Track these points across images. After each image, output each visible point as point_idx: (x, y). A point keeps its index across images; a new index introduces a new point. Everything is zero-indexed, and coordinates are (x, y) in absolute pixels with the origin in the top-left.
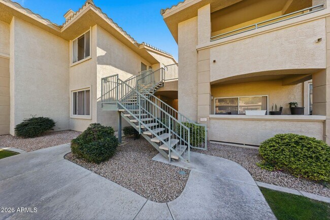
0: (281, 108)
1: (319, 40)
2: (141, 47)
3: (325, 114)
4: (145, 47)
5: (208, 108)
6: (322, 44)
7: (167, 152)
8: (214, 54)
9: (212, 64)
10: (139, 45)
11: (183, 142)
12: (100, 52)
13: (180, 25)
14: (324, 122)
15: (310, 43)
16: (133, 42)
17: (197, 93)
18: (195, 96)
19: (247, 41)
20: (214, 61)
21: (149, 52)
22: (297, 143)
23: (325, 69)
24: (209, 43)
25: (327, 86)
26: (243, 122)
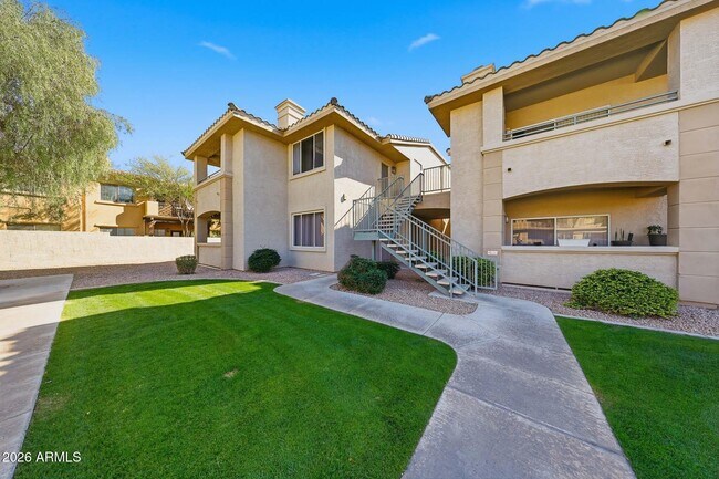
0: (631, 235)
1: (667, 143)
2: (385, 142)
3: (678, 245)
4: (392, 141)
5: (499, 236)
6: (673, 149)
7: (447, 287)
8: (508, 159)
9: (506, 174)
10: (381, 139)
11: (463, 280)
12: (338, 161)
13: (453, 114)
14: (677, 255)
15: (655, 147)
16: (374, 137)
17: (482, 214)
18: (479, 218)
19: (561, 141)
20: (509, 170)
21: (397, 147)
22: (613, 277)
23: (678, 183)
24: (500, 143)
25: (680, 206)
26: (554, 256)
